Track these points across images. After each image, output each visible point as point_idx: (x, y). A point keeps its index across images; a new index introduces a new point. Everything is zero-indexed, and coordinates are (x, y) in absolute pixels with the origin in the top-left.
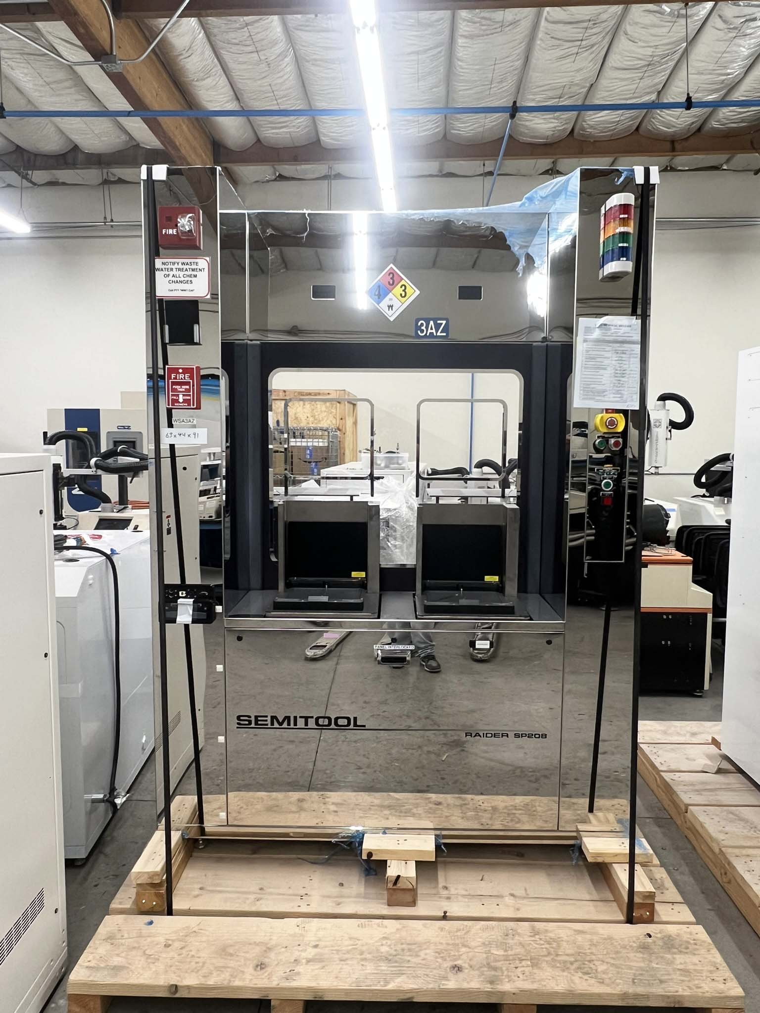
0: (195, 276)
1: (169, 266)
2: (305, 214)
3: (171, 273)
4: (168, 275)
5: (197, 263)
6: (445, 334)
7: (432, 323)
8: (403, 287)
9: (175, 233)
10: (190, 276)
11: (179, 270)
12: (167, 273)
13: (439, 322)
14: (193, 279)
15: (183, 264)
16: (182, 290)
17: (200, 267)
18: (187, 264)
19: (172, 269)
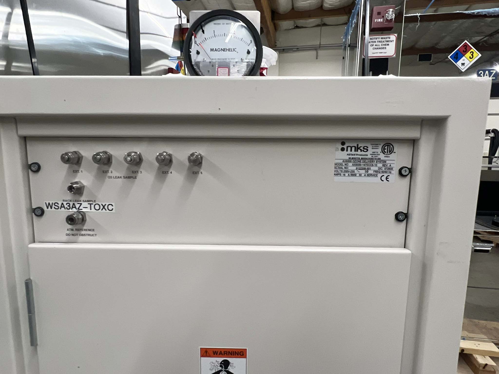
0: (388, 45)
1: (374, 40)
2: (417, 15)
3: (375, 44)
4: (373, 45)
5: (389, 38)
6: (494, 78)
7: (487, 72)
8: (472, 53)
9: (382, 21)
10: (385, 45)
11: (379, 42)
12: (372, 44)
13: (491, 71)
14: (387, 47)
15: (382, 38)
16: (380, 53)
17: (391, 39)
18: (384, 38)
19: (375, 42)
